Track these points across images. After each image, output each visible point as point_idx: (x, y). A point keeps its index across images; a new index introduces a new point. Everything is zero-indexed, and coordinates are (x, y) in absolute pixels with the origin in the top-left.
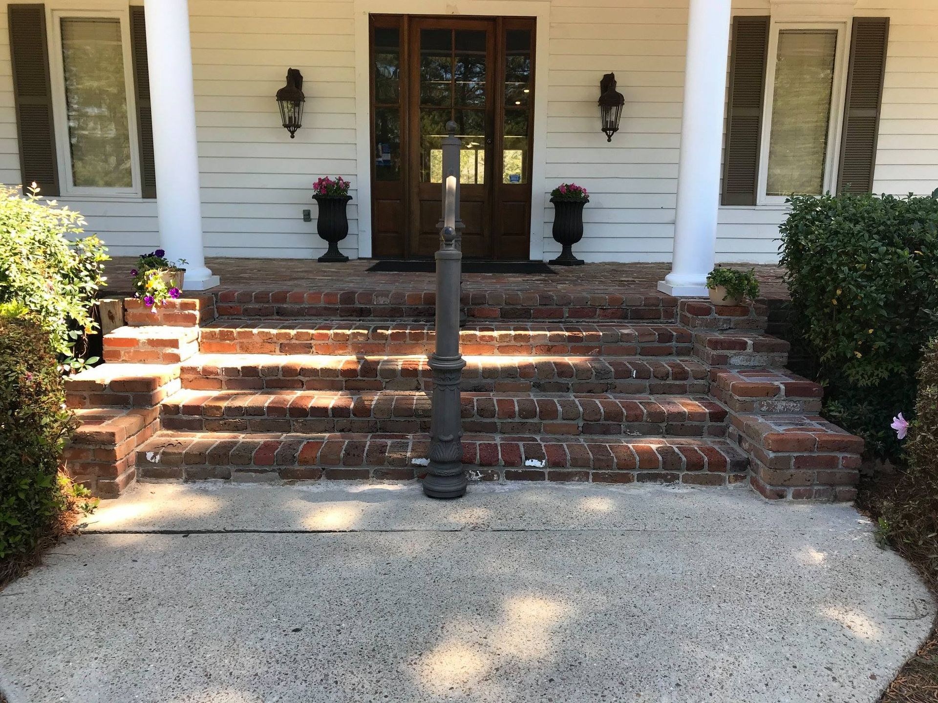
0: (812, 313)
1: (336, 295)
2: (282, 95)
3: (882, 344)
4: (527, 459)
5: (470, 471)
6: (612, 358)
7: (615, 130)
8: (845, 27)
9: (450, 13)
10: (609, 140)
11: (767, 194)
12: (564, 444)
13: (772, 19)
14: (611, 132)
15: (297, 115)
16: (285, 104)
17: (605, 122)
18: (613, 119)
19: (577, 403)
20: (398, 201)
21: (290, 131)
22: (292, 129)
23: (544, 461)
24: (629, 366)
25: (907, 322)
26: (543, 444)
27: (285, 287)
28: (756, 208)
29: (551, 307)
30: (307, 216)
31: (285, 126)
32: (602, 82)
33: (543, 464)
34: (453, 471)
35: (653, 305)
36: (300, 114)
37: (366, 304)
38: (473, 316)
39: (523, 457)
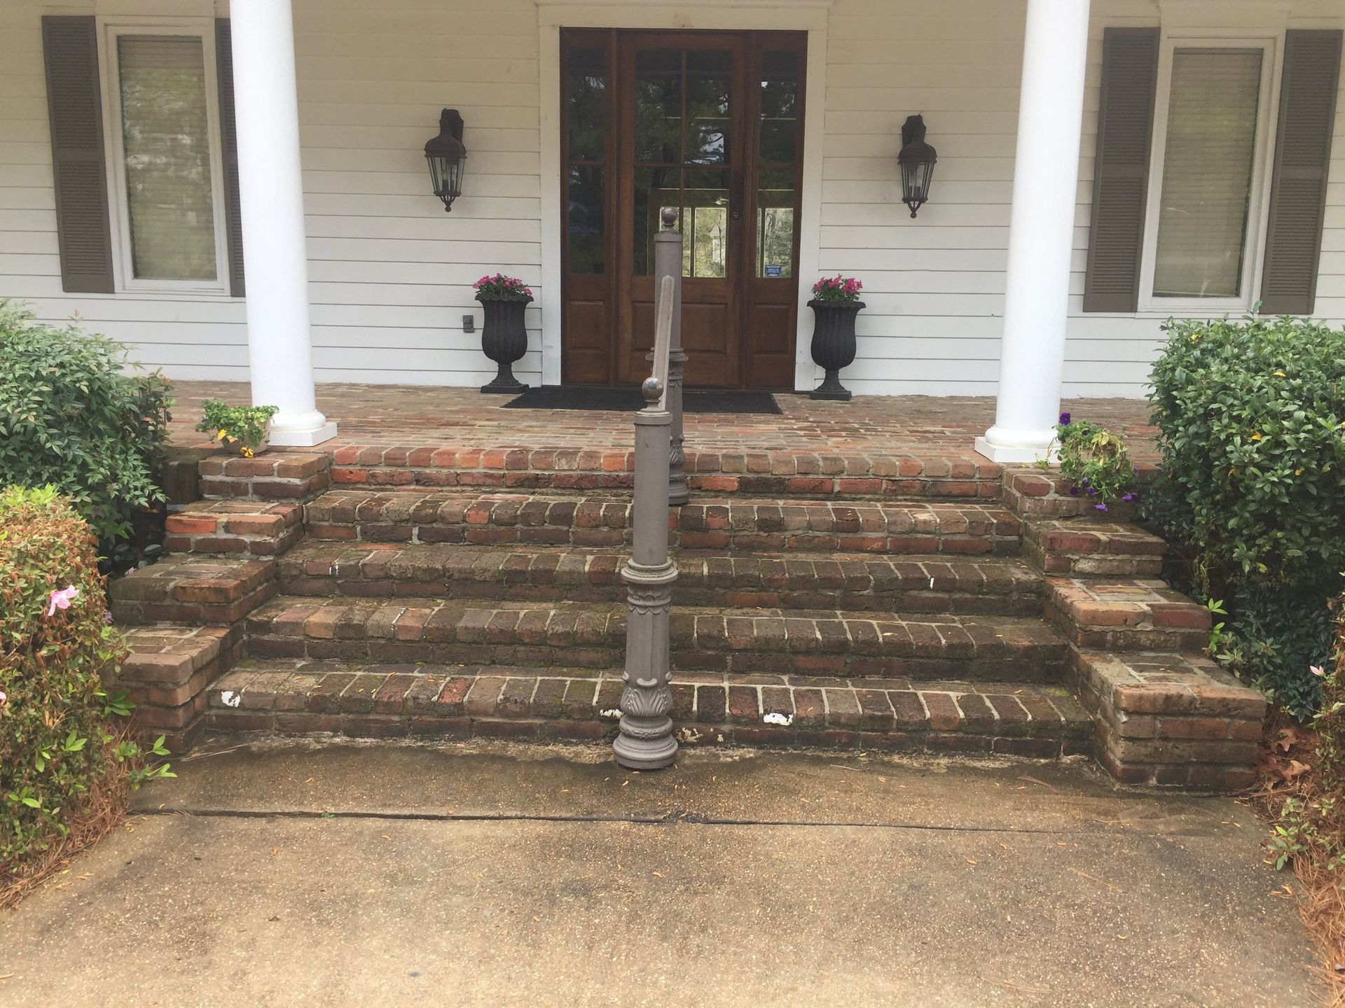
0: (1196, 500)
1: (502, 453)
2: (432, 149)
3: (1298, 553)
4: (767, 712)
5: (684, 729)
6: (901, 559)
7: (923, 200)
8: (1275, 43)
9: (678, 26)
10: (913, 216)
11: (1155, 295)
12: (823, 689)
13: (1163, 32)
14: (917, 203)
15: (454, 178)
16: (437, 159)
17: (907, 189)
18: (920, 183)
19: (846, 626)
20: (601, 303)
21: (444, 201)
22: (448, 198)
23: (791, 716)
24: (925, 571)
25: (1335, 520)
26: (792, 688)
27: (430, 441)
28: (1137, 315)
29: (815, 476)
30: (468, 325)
31: (437, 193)
32: (904, 128)
33: (790, 720)
34: (657, 730)
35: (965, 476)
36: (460, 176)
37: (544, 470)
38: (699, 488)
39: (761, 711)
